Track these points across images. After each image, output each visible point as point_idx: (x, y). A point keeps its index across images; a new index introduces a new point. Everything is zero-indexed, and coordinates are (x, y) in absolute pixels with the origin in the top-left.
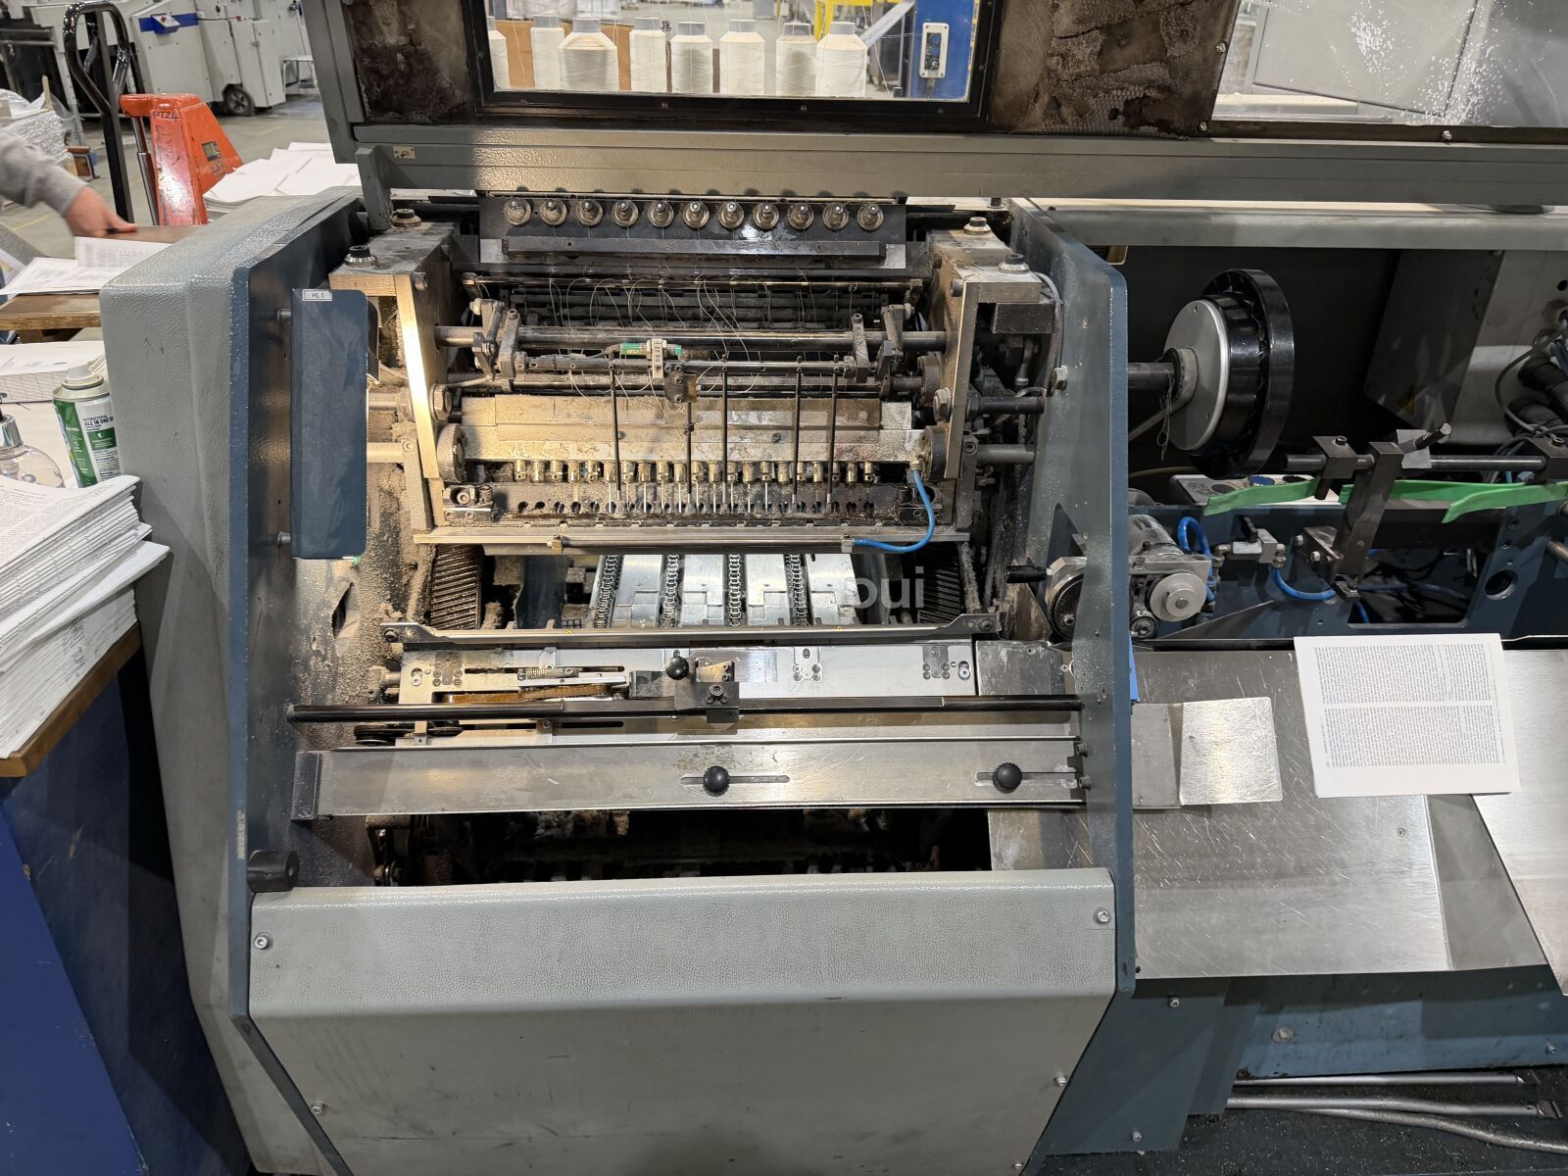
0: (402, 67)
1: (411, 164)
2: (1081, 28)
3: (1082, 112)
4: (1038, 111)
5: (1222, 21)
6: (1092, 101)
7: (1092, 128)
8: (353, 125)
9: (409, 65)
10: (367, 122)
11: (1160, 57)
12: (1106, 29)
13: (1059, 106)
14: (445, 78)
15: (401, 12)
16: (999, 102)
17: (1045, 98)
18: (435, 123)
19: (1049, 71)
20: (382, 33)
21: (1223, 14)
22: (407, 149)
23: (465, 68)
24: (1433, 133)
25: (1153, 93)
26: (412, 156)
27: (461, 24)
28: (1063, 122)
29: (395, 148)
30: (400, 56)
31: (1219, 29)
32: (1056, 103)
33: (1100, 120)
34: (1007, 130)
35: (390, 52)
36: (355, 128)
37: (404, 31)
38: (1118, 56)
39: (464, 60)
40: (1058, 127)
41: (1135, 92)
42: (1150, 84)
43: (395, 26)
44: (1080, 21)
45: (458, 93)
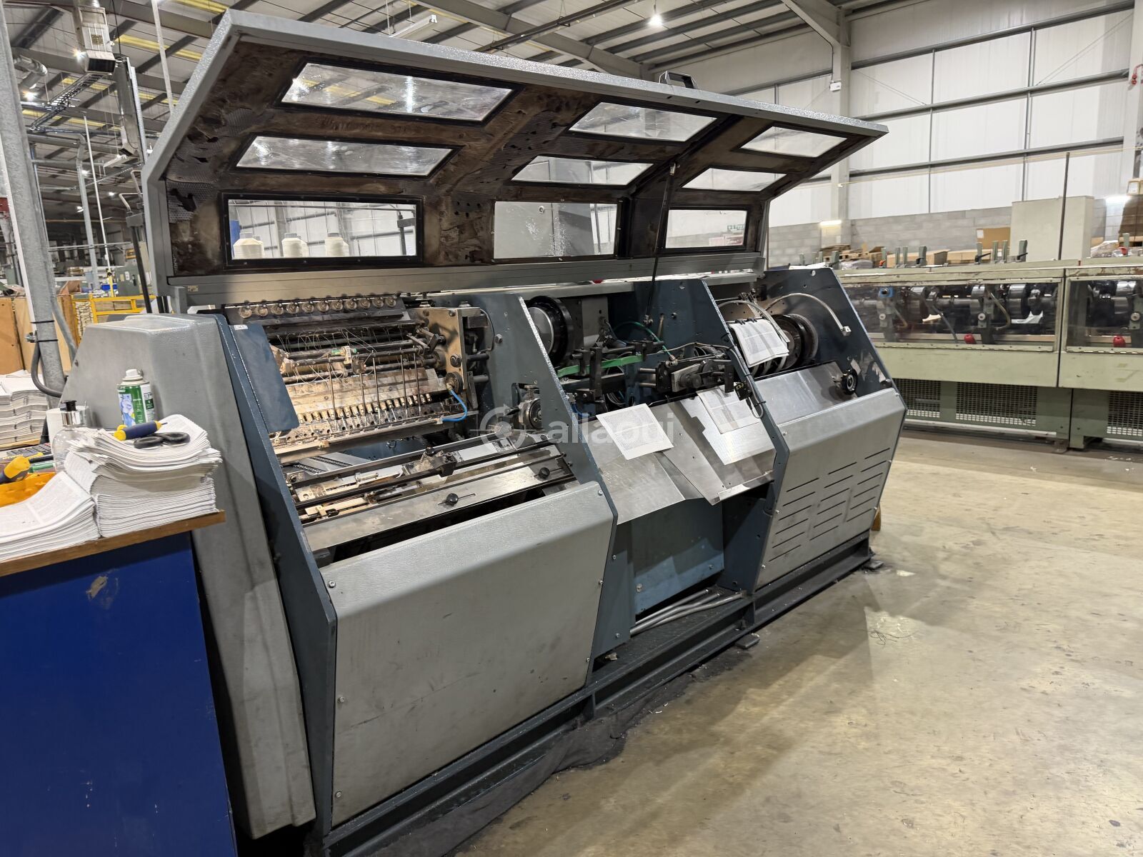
0: (190, 251)
1: (196, 294)
2: (451, 227)
3: (456, 257)
4: (442, 257)
5: (490, 224)
6: (459, 253)
7: (460, 263)
8: (168, 277)
9: (193, 250)
10: (175, 276)
11: (475, 235)
12: (458, 227)
13: (448, 255)
14: (210, 255)
15: (191, 226)
16: (427, 255)
17: (443, 253)
18: (207, 275)
19: (441, 243)
20: (182, 236)
21: (490, 222)
22: (195, 287)
23: (219, 250)
24: (556, 259)
25: (477, 249)
26: (197, 290)
27: (219, 231)
28: (450, 261)
29: (189, 287)
30: (190, 246)
31: (490, 226)
32: (447, 254)
33: (462, 260)
34: (432, 266)
35: (185, 244)
36: (169, 279)
37: (192, 235)
38: (463, 236)
39: (218, 247)
40: (450, 263)
41: (472, 249)
42: (475, 246)
43: (188, 232)
44: (451, 224)
45: (216, 261)
